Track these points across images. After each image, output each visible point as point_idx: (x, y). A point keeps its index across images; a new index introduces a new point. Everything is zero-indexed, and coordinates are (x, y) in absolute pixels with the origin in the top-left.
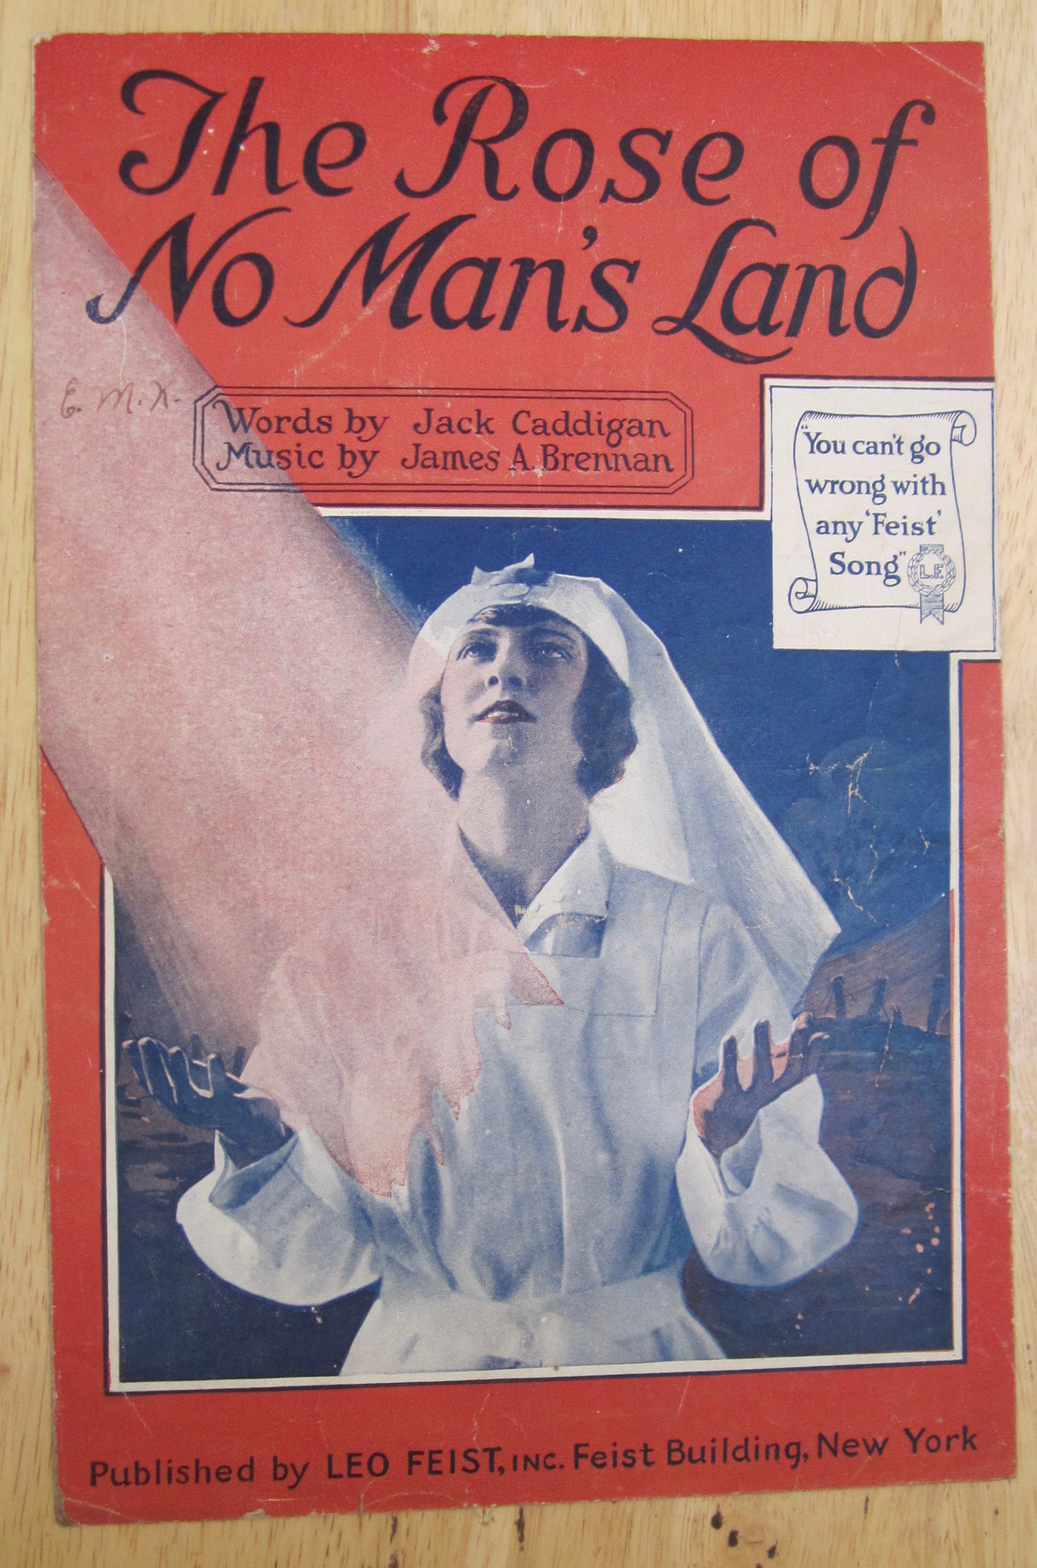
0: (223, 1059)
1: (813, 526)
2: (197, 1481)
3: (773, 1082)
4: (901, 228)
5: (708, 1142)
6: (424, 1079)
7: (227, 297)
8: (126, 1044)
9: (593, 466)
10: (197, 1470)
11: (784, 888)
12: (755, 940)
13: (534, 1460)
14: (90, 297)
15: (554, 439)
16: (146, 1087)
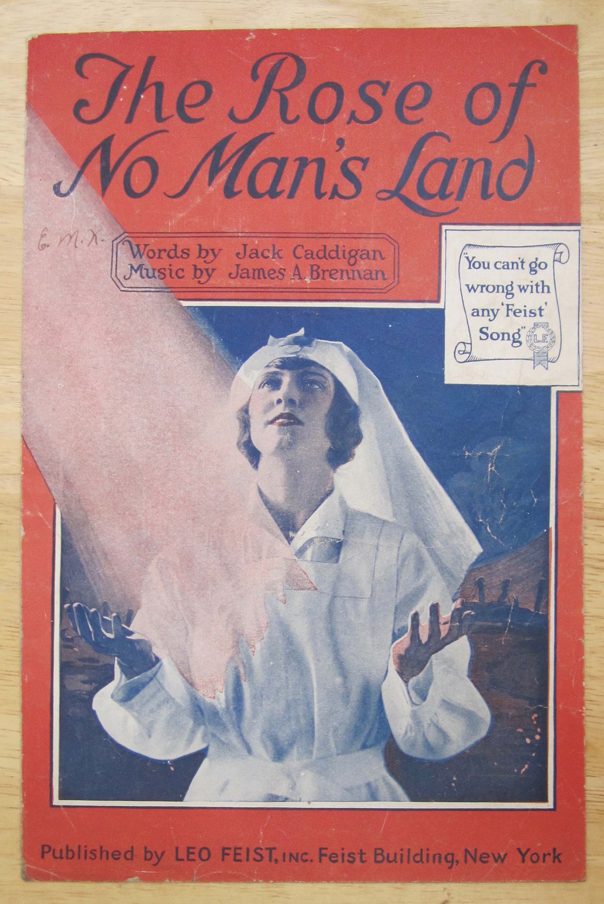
0: (120, 616)
1: (469, 312)
2: (101, 858)
3: (440, 639)
4: (526, 136)
5: (401, 674)
6: (235, 631)
7: (132, 182)
8: (66, 606)
9: (340, 276)
10: (101, 852)
11: (448, 524)
12: (431, 555)
13: (295, 856)
14: (55, 182)
15: (318, 262)
16: (77, 631)
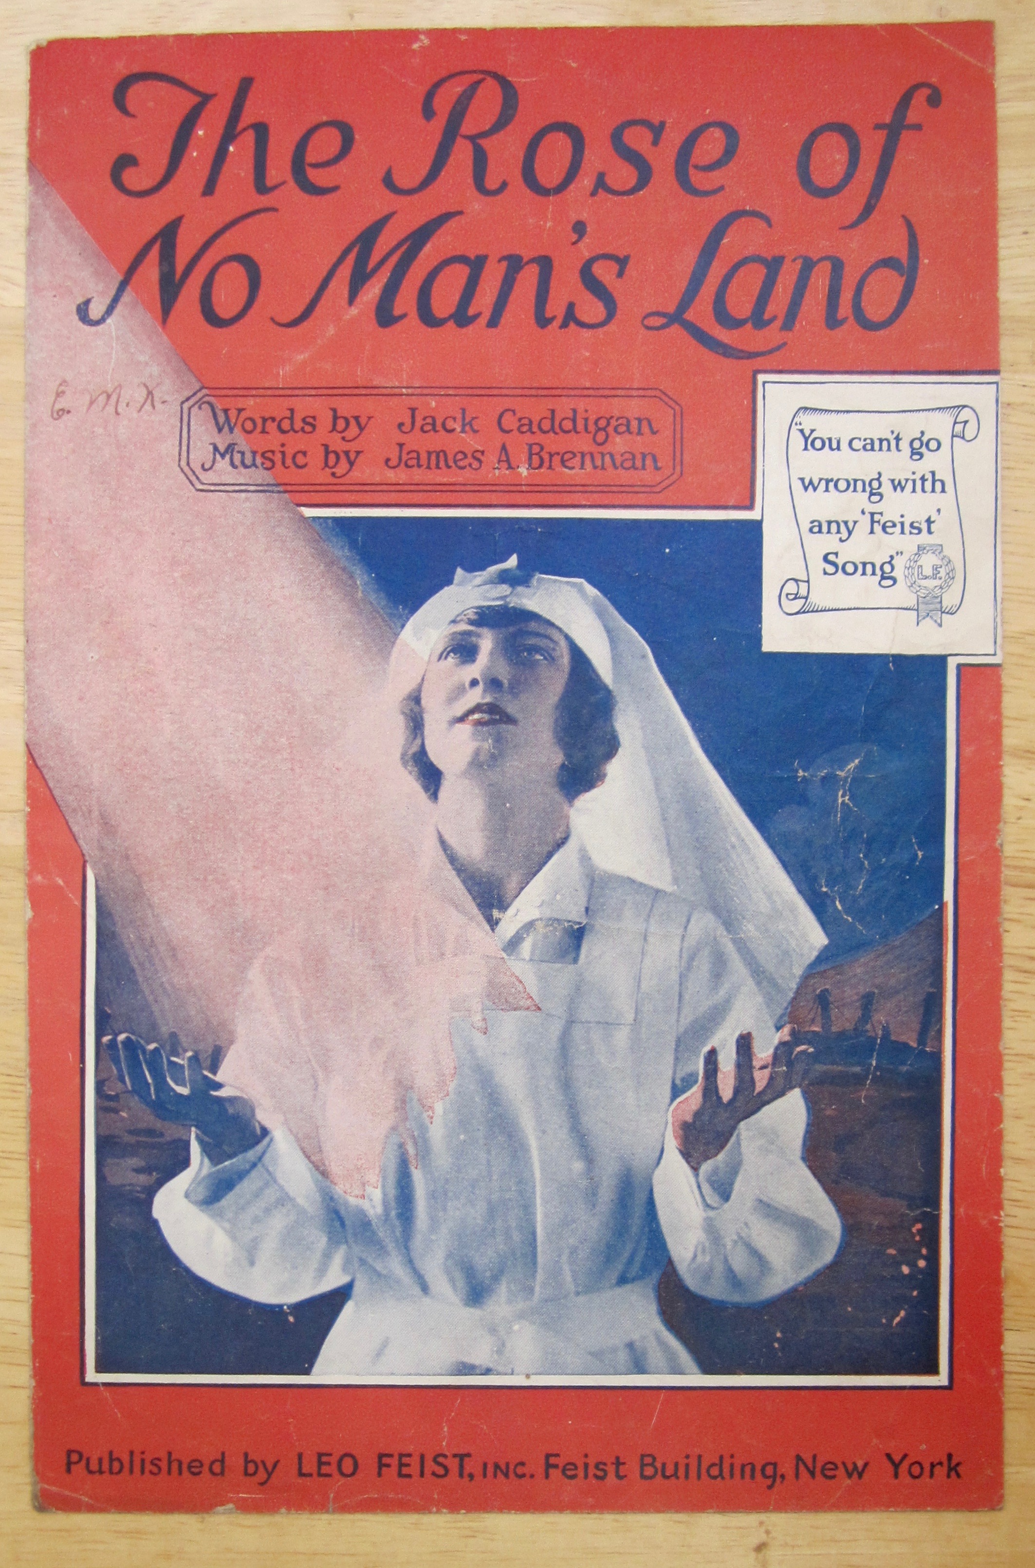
0: (200, 1057)
1: (805, 526)
2: (169, 1472)
3: (755, 1094)
4: (903, 216)
5: (686, 1155)
6: (399, 1083)
7: (214, 299)
8: (106, 1039)
9: (579, 464)
10: (170, 1463)
11: (769, 896)
12: (739, 950)
13: (503, 1467)
14: (80, 300)
15: (540, 438)
16: (123, 1081)
